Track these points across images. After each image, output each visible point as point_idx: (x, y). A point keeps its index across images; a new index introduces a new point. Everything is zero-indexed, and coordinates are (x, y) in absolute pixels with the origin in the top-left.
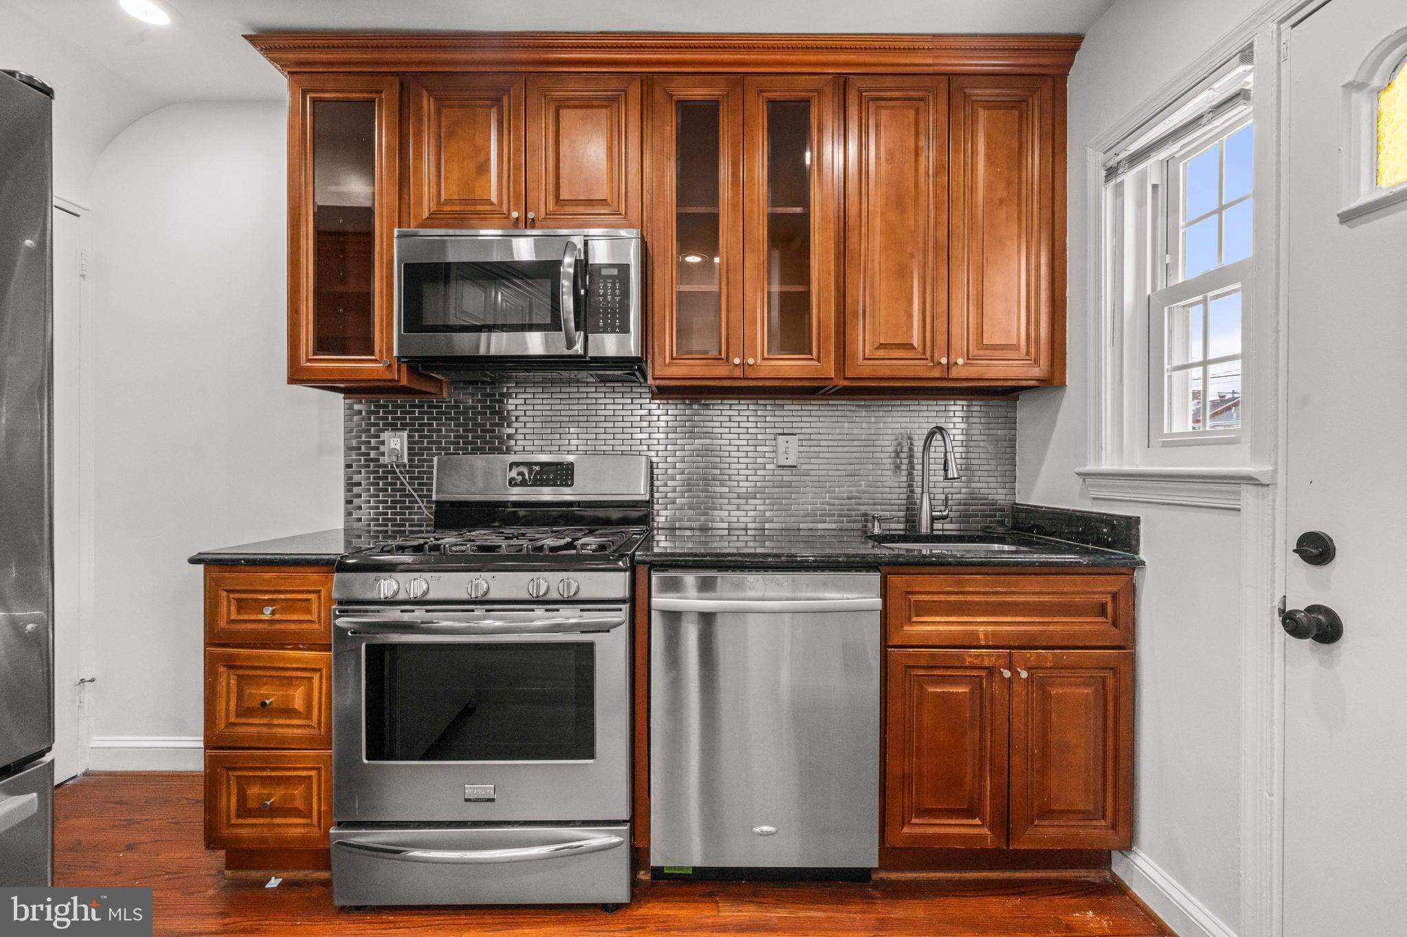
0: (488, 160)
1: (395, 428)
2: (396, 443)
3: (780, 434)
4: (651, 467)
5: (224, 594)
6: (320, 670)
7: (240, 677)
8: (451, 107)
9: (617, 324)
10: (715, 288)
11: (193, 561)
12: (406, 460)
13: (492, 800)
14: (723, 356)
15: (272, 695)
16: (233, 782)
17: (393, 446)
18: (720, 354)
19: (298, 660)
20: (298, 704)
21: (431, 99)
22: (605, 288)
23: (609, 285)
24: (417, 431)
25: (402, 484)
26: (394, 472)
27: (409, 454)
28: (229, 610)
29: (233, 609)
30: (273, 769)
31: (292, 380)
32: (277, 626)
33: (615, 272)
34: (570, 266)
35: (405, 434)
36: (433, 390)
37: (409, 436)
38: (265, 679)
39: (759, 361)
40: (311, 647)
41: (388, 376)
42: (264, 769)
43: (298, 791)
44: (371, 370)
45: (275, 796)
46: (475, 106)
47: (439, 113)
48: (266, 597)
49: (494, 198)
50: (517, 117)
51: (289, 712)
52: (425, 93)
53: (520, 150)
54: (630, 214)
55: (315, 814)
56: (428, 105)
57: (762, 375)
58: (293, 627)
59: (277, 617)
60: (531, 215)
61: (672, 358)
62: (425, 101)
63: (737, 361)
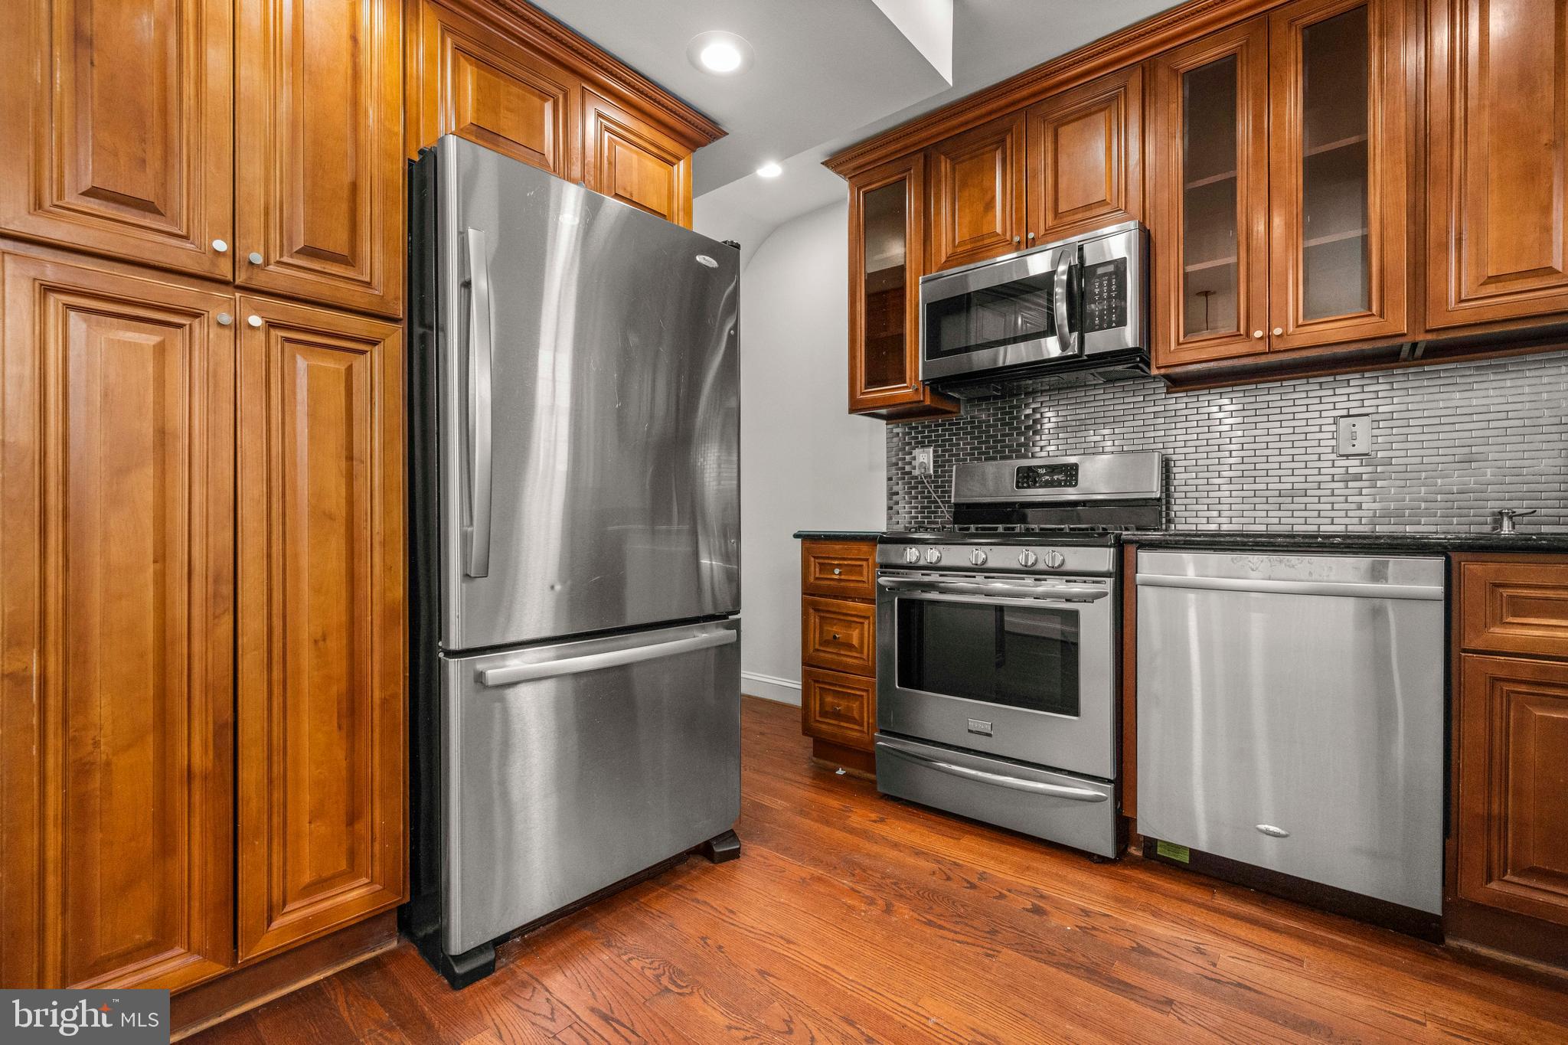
0: (994, 197)
1: (922, 445)
2: (925, 457)
3: (1342, 417)
5: (812, 559)
6: (868, 618)
7: (821, 618)
8: (964, 161)
9: (1114, 319)
10: (1232, 260)
11: (796, 536)
12: (932, 472)
13: (989, 735)
14: (1242, 331)
15: (839, 631)
16: (817, 690)
17: (921, 460)
18: (1238, 330)
19: (855, 609)
20: (855, 642)
21: (948, 161)
22: (1101, 286)
23: (1105, 283)
24: (939, 446)
25: (929, 492)
26: (923, 482)
27: (934, 466)
28: (815, 571)
29: (817, 570)
30: (840, 686)
31: (852, 411)
32: (842, 584)
33: (1111, 268)
34: (1063, 273)
35: (931, 450)
36: (954, 410)
37: (935, 451)
38: (835, 621)
39: (1291, 329)
40: (864, 600)
41: (916, 398)
42: (835, 685)
43: (855, 705)
44: (903, 395)
45: (842, 705)
46: (983, 154)
47: (954, 170)
48: (836, 562)
49: (999, 230)
50: (1019, 150)
51: (850, 647)
52: (943, 157)
53: (1022, 179)
54: (1130, 207)
55: (865, 724)
56: (945, 166)
57: (1296, 344)
58: (852, 585)
59: (843, 577)
60: (1031, 235)
61: (1179, 344)
62: (943, 164)
63: (1258, 334)
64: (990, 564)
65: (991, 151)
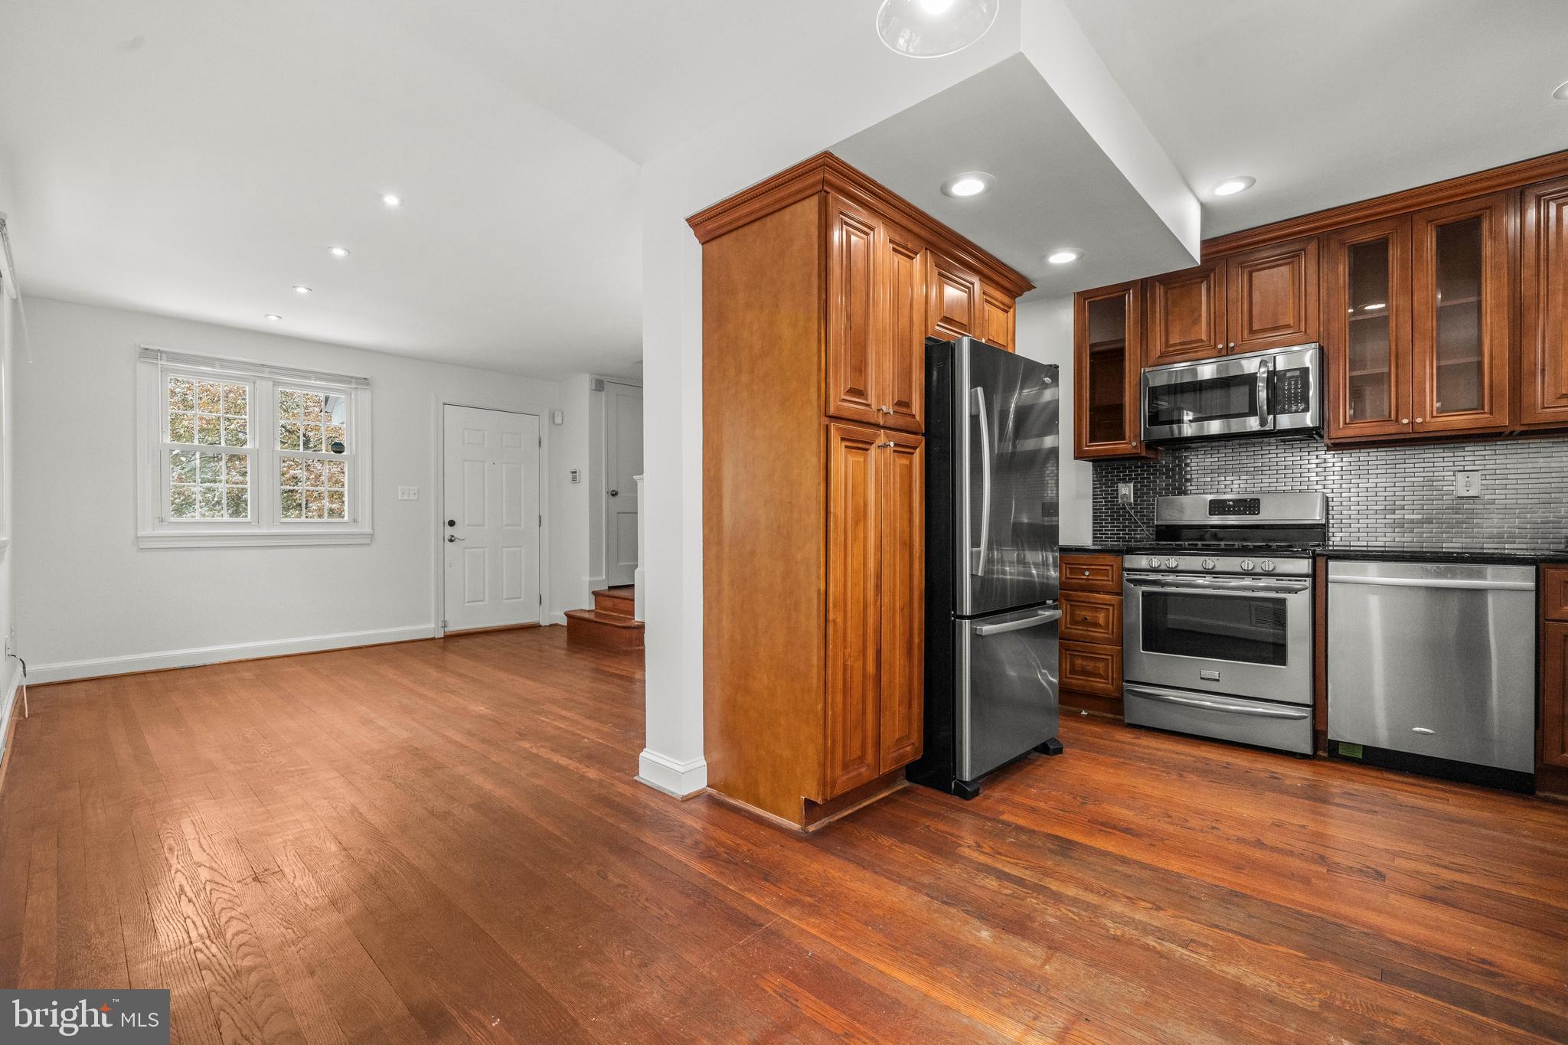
0: (1200, 315)
1: (1124, 481)
2: (1126, 490)
3: (1460, 471)
4: (1327, 501)
5: (1064, 565)
6: (1113, 605)
7: (1071, 605)
8: (1174, 288)
9: (1300, 406)
10: (1386, 370)
12: (1132, 501)
13: (1218, 680)
14: (1393, 418)
15: (1088, 614)
16: (1068, 656)
17: (1124, 492)
18: (1390, 417)
19: (1103, 599)
20: (1101, 621)
21: (1162, 286)
22: (1290, 384)
23: (1293, 383)
24: (1139, 482)
25: (1130, 515)
26: (1125, 508)
27: (1134, 497)
28: (1066, 573)
29: (1068, 572)
30: (1088, 653)
31: (1076, 458)
32: (1090, 582)
33: (1297, 373)
34: (1264, 373)
35: (1132, 485)
36: (1152, 456)
37: (1134, 486)
38: (1083, 608)
39: (1428, 419)
40: (1107, 593)
41: (1135, 451)
42: (1083, 652)
43: (1101, 665)
44: (1125, 449)
45: (1090, 666)
46: (1191, 284)
47: (1166, 293)
48: (1085, 567)
49: (1204, 337)
50: (1220, 284)
51: (1096, 625)
52: (1157, 284)
54: (1309, 331)
55: (1110, 679)
57: (1430, 429)
58: (1098, 582)
59: (1090, 577)
60: (1232, 345)
61: (1346, 424)
62: (1158, 289)
63: (1405, 421)
64: (1217, 569)
65: (1197, 283)
